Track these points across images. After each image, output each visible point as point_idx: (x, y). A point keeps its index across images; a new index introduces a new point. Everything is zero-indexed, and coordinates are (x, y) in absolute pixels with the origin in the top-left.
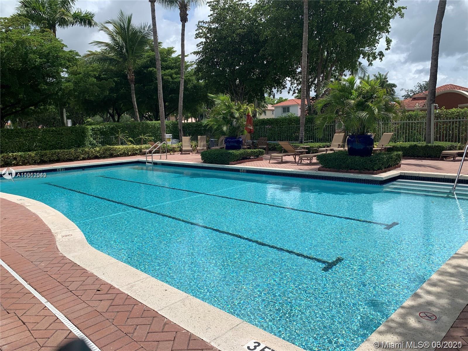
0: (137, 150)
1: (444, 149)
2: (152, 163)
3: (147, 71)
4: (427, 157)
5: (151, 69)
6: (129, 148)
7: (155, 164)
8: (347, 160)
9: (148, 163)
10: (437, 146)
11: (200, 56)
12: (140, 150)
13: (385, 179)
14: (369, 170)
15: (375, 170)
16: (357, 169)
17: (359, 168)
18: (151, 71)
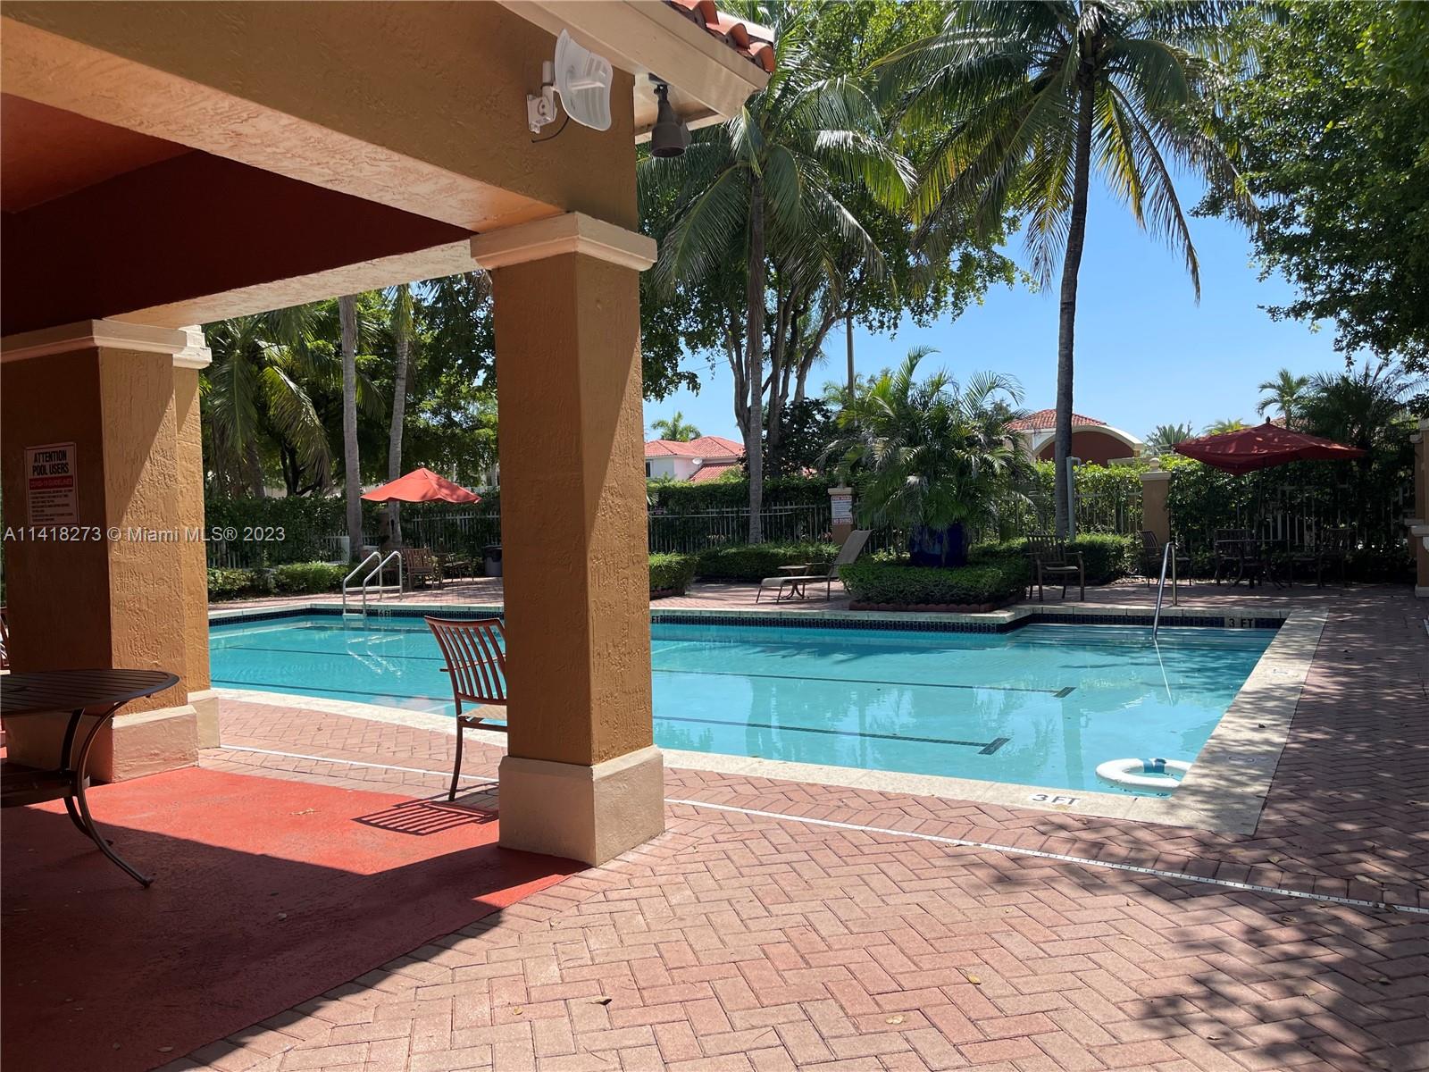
2: (365, 611)
7: (372, 613)
9: (349, 611)
13: (1009, 620)
14: (970, 604)
16: (944, 601)
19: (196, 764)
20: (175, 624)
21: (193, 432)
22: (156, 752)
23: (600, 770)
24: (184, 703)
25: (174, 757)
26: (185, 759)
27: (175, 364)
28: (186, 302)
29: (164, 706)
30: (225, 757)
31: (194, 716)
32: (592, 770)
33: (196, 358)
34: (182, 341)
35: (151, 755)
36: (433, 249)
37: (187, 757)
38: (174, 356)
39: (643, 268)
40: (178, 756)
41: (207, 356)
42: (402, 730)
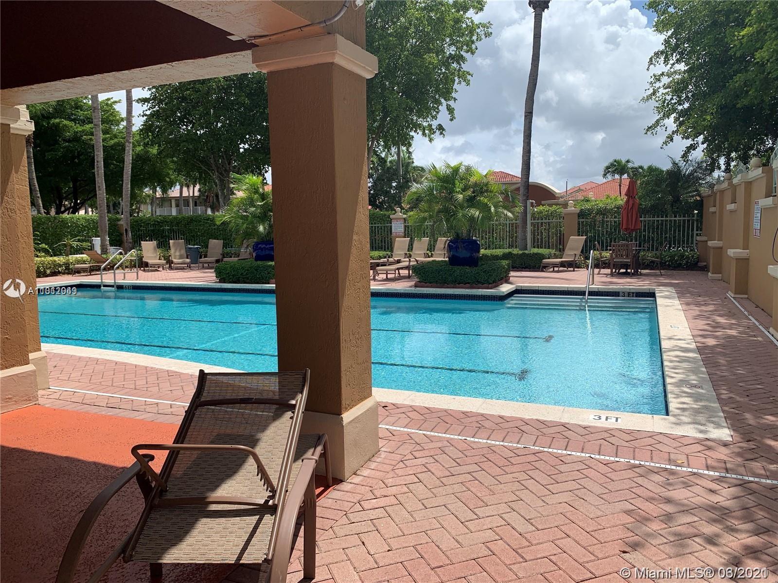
0: (60, 266)
1: (543, 257)
2: (115, 286)
3: (48, 123)
4: (525, 268)
5: (57, 120)
6: (46, 263)
7: (120, 287)
8: (454, 272)
9: (105, 286)
10: (536, 254)
11: (149, 107)
12: (67, 265)
13: (506, 293)
14: (483, 284)
15: (490, 284)
16: (469, 283)
17: (470, 281)
18: (57, 126)
19: (37, 402)
20: (19, 311)
21: (23, 178)
22: (10, 396)
23: (347, 417)
24: (27, 362)
25: (22, 399)
26: (30, 400)
27: (12, 131)
28: (25, 88)
29: (13, 366)
30: (56, 396)
31: (34, 371)
32: (342, 418)
33: (24, 127)
34: (17, 116)
35: (7, 399)
36: (220, 56)
37: (31, 397)
38: (11, 126)
39: (369, 76)
40: (25, 398)
41: (32, 127)
42: (170, 374)
